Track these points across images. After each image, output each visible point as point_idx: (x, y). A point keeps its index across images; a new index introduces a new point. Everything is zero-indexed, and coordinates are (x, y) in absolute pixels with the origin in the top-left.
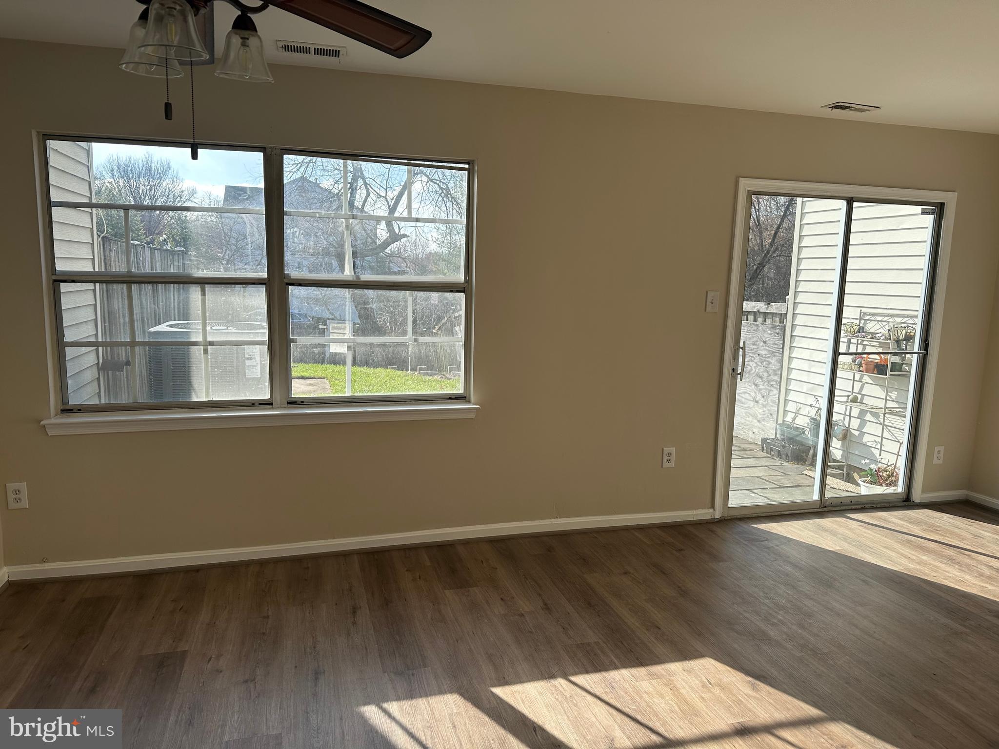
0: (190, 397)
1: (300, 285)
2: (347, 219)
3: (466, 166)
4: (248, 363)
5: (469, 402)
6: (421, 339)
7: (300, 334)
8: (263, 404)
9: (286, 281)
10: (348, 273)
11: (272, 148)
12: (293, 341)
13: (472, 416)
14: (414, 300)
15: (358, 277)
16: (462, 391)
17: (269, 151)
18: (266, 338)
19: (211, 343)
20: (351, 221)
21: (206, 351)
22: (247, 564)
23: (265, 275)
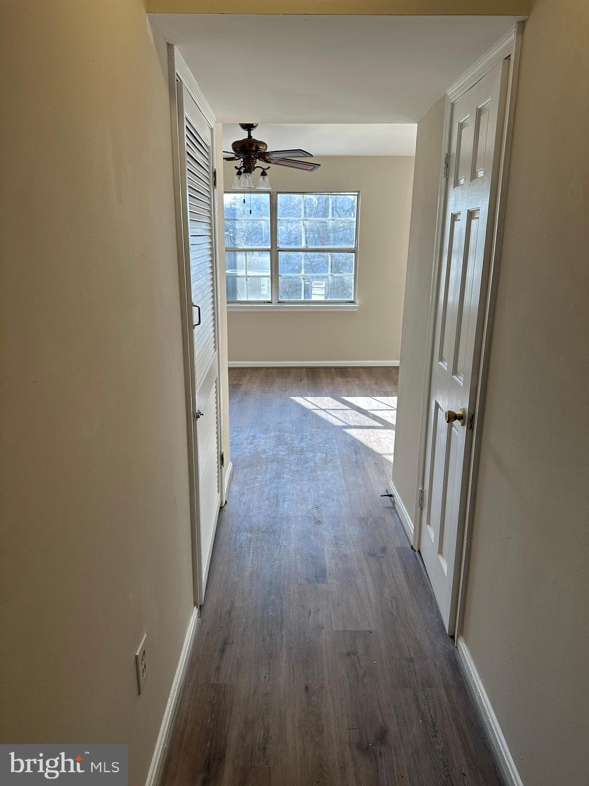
0: (236, 299)
1: (283, 251)
2: (303, 221)
3: (357, 193)
4: (262, 287)
5: (356, 304)
6: (334, 275)
7: (283, 273)
8: (268, 302)
9: (278, 249)
10: (303, 245)
11: (273, 192)
12: (280, 276)
13: (357, 310)
14: (332, 257)
15: (307, 247)
16: (353, 299)
17: (272, 193)
18: (270, 274)
19: (249, 276)
20: (305, 222)
21: (247, 280)
22: (262, 368)
23: (270, 247)
